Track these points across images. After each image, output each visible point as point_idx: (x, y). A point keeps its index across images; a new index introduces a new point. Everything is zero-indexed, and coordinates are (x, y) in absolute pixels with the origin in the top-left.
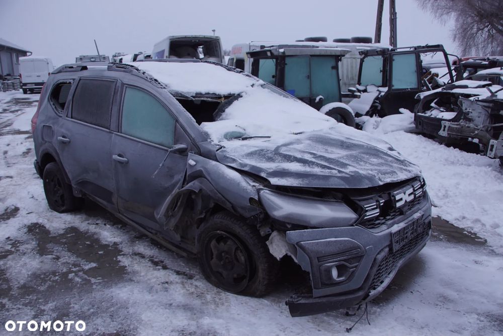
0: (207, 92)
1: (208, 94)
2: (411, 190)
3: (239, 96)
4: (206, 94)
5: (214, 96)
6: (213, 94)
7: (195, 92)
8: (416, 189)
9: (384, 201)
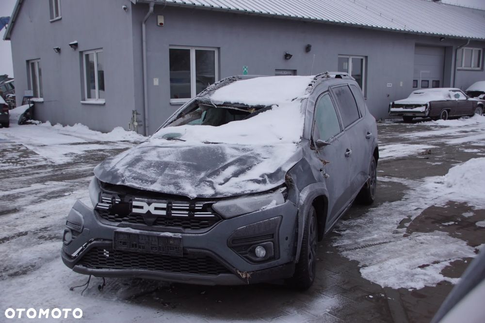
0: (236, 102)
1: (238, 104)
2: (164, 206)
3: (270, 108)
4: (235, 103)
5: (242, 106)
6: (241, 104)
7: (224, 101)
8: (173, 207)
9: (120, 200)
